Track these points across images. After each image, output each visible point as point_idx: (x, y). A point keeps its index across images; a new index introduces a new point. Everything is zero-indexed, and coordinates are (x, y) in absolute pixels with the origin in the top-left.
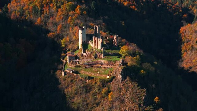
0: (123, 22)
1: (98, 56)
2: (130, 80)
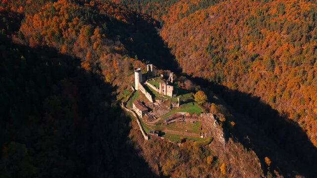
0: (131, 39)
1: (174, 106)
2: (232, 142)
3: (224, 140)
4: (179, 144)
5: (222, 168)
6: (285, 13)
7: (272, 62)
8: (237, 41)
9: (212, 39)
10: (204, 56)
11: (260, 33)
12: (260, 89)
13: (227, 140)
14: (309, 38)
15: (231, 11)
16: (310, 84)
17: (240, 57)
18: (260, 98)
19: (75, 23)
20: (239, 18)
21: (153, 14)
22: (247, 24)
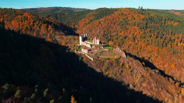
1: (101, 48)
2: (129, 57)
3: (125, 56)
4: (107, 60)
5: (127, 66)
6: (135, 19)
7: (134, 38)
8: (116, 32)
9: (105, 32)
10: (102, 39)
11: (126, 27)
12: (131, 49)
13: (127, 56)
14: (147, 27)
15: (111, 19)
16: (151, 44)
17: (119, 38)
18: (131, 54)
19: (37, 23)
20: (115, 22)
21: (70, 25)
22: (119, 24)
